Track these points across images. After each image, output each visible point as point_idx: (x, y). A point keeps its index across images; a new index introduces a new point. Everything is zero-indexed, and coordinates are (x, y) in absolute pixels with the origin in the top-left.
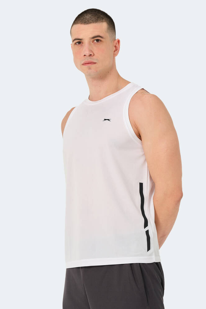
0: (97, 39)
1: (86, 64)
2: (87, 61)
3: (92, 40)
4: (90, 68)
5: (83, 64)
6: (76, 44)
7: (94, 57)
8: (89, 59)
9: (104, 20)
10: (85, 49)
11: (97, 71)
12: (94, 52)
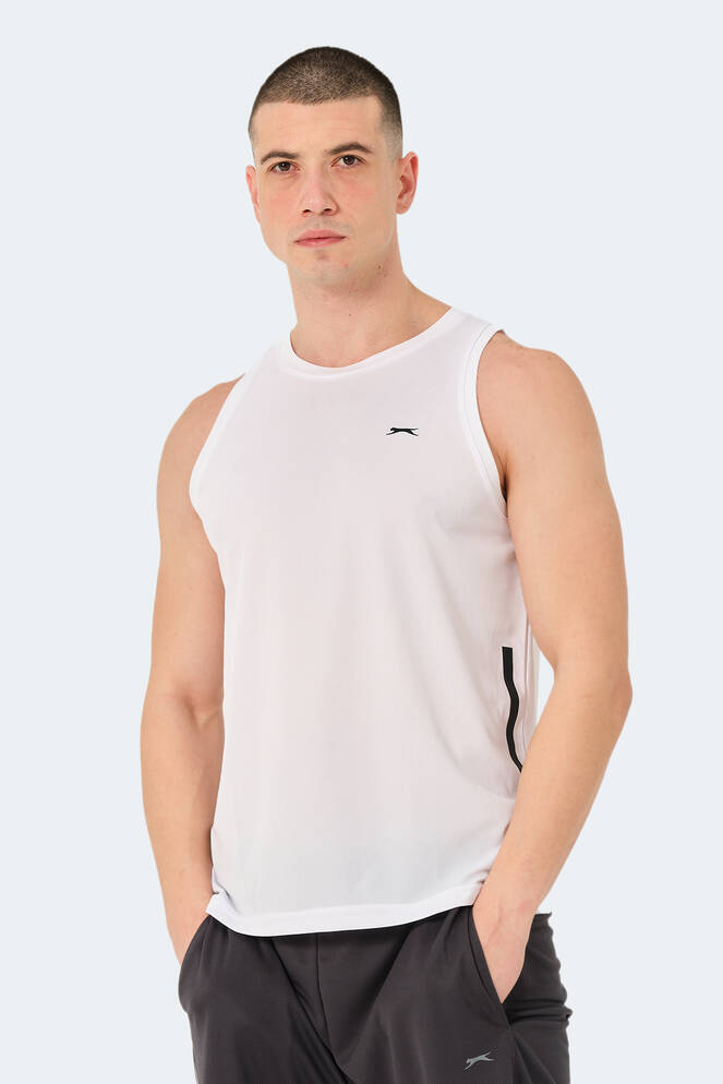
0: (349, 155)
1: (309, 239)
2: (313, 232)
3: (334, 157)
4: (323, 257)
5: (298, 242)
6: (272, 169)
7: (338, 218)
8: (318, 225)
9: (368, 89)
10: (308, 191)
11: (346, 266)
12: (338, 200)
